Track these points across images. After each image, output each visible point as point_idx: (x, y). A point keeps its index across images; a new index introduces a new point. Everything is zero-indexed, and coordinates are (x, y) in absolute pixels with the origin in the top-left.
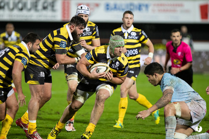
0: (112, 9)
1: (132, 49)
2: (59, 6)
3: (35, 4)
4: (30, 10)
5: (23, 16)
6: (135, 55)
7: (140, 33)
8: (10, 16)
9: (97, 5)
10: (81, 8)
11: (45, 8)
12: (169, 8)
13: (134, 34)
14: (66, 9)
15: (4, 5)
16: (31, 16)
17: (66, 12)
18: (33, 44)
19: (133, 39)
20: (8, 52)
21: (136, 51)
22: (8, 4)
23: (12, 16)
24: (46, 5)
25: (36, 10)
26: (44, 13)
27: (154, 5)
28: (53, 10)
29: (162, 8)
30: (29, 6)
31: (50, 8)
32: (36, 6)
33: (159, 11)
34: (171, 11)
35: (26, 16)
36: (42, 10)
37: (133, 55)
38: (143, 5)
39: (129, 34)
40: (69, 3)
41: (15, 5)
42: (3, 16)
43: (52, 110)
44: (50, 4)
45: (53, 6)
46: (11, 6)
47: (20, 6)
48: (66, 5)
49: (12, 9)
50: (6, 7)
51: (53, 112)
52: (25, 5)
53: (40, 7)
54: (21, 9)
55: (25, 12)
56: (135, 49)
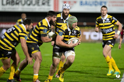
0: (84, 5)
1: (108, 29)
2: (52, 3)
3: (38, 2)
4: (34, 5)
5: (30, 9)
6: (111, 32)
7: (112, 19)
8: (22, 9)
9: (75, 2)
10: (65, 5)
11: (43, 4)
12: (119, 4)
13: (108, 20)
14: (56, 4)
15: (19, 2)
16: (35, 9)
17: (56, 7)
18: (29, 26)
19: (108, 22)
20: (14, 30)
21: (111, 30)
22: (21, 1)
23: (23, 9)
24: (44, 2)
25: (38, 5)
26: (43, 7)
27: (110, 2)
28: (49, 5)
29: (114, 4)
30: (34, 3)
31: (46, 4)
32: (38, 3)
33: (113, 5)
34: (119, 6)
35: (32, 9)
36: (42, 5)
37: (109, 32)
38: (103, 2)
39: (106, 20)
40: (58, 1)
41: (26, 2)
42: (18, 9)
43: (48, 65)
44: (47, 2)
45: (48, 3)
46: (23, 3)
47: (29, 2)
48: (56, 2)
49: (24, 5)
50: (20, 4)
51: (48, 67)
52: (31, 2)
53: (40, 3)
54: (29, 5)
55: (31, 7)
56: (110, 28)
